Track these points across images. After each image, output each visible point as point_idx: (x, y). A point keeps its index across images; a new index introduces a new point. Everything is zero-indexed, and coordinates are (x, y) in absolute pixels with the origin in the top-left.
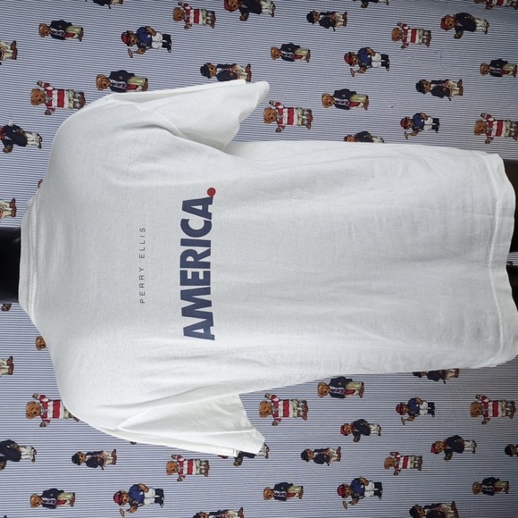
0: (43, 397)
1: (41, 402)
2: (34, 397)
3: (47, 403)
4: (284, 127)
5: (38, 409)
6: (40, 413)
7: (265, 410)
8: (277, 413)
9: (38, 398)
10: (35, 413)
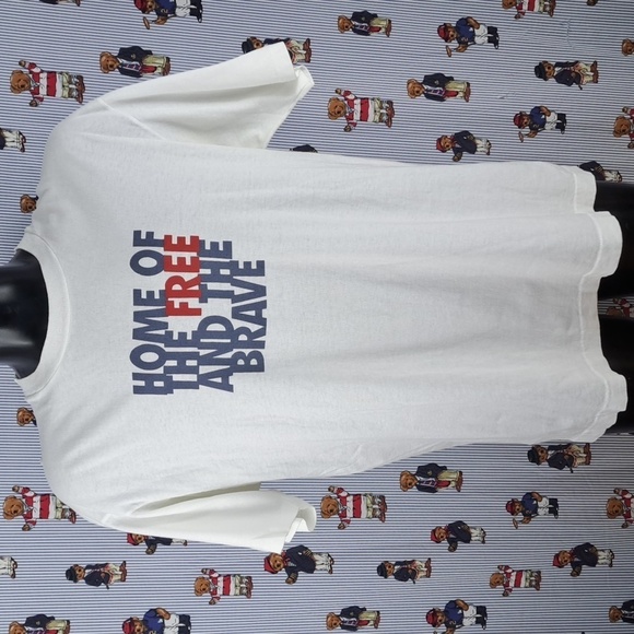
1: (24, 497)
5: (20, 506)
6: (23, 511)
7: (329, 508)
8: (345, 511)
9: (20, 491)
10: (15, 512)
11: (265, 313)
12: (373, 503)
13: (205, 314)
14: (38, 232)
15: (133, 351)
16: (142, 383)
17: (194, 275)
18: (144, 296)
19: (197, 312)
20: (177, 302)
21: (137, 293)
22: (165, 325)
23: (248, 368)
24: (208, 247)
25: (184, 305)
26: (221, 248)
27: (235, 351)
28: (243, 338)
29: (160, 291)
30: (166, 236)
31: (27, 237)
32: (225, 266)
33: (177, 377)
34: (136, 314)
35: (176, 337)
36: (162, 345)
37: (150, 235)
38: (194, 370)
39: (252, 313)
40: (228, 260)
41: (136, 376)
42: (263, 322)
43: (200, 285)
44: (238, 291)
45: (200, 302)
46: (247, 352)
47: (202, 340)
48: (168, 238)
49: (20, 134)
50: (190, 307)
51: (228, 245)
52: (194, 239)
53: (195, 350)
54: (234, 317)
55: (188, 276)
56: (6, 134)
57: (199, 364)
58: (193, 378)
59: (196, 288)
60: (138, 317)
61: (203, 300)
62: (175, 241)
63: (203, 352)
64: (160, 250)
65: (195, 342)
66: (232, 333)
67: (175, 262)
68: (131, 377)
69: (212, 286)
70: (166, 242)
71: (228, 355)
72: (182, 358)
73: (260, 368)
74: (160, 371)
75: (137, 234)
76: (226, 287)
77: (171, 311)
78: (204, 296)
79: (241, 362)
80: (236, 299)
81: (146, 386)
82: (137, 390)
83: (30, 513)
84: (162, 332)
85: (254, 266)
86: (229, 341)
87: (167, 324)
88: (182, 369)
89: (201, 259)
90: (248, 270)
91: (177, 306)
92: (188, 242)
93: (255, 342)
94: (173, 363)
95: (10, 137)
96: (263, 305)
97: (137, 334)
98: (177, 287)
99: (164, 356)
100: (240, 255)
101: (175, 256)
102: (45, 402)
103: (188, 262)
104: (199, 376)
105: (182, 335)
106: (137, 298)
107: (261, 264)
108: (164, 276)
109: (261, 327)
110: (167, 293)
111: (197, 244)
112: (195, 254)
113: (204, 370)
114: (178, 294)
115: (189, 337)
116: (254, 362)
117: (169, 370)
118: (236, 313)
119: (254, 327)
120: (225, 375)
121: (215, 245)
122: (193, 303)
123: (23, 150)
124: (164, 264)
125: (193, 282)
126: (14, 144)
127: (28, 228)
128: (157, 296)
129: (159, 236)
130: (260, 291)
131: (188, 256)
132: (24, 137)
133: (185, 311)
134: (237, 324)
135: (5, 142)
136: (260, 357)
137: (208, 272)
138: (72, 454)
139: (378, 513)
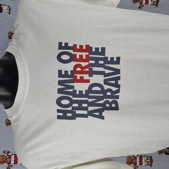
0: (9, 152)
1: (8, 155)
2: (4, 152)
3: (11, 156)
4: (143, 6)
5: (6, 159)
6: (7, 161)
7: (130, 161)
8: (136, 163)
9: (6, 153)
10: (4, 161)
11: (119, 82)
12: (147, 159)
13: (91, 82)
14: (15, 44)
15: (57, 99)
16: (61, 114)
17: (87, 64)
18: (63, 73)
19: (88, 81)
20: (79, 76)
21: (60, 72)
22: (73, 87)
23: (111, 108)
24: (94, 50)
25: (82, 78)
26: (100, 51)
27: (105, 100)
28: (109, 94)
29: (71, 71)
30: (74, 45)
31: (10, 46)
32: (101, 59)
33: (78, 112)
34: (59, 81)
35: (78, 93)
36: (71, 97)
37: (66, 44)
38: (86, 109)
39: (113, 82)
40: (103, 57)
41: (59, 111)
42: (118, 86)
43: (89, 68)
44: (107, 71)
45: (89, 76)
46: (110, 100)
47: (90, 95)
48: (75, 46)
49: (9, 7)
50: (84, 78)
51: (103, 49)
52: (87, 46)
53: (86, 99)
54: (105, 84)
55: (84, 64)
56: (3, 7)
57: (88, 106)
58: (85, 112)
59: (88, 70)
60: (60, 83)
61: (91, 76)
62: (78, 47)
63: (90, 100)
64: (71, 51)
65: (86, 96)
66: (103, 91)
67: (78, 57)
68: (56, 111)
69: (95, 69)
70: (74, 48)
71: (102, 102)
72: (80, 103)
73: (117, 108)
74: (70, 109)
75: (60, 44)
76: (101, 69)
77: (75, 80)
78: (91, 73)
79: (108, 105)
80: (106, 75)
81: (63, 115)
82: (59, 117)
83: (10, 162)
84: (71, 90)
85: (115, 60)
86: (102, 95)
87: (73, 86)
88: (80, 108)
89: (90, 56)
90: (112, 61)
91: (78, 78)
92: (84, 48)
93: (115, 95)
94: (76, 105)
95: (5, 8)
96: (119, 78)
97: (60, 91)
98: (79, 69)
99: (72, 102)
100: (109, 54)
101: (78, 54)
102: (16, 120)
103: (84, 57)
104: (88, 112)
105: (81, 92)
106: (60, 74)
107: (118, 59)
108: (73, 64)
109: (117, 89)
110: (74, 72)
111: (88, 49)
112: (87, 54)
113: (91, 109)
114: (79, 73)
115: (84, 93)
116: (114, 105)
117: (74, 108)
118: (106, 82)
119: (114, 89)
120: (101, 111)
121: (97, 49)
122: (86, 77)
123: (10, 13)
124: (73, 58)
125: (86, 67)
126: (6, 11)
127: (10, 43)
128: (69, 73)
129: (71, 45)
130: (118, 71)
131: (84, 54)
132: (10, 8)
133: (82, 80)
134: (106, 87)
135: (2, 10)
136: (116, 103)
137: (93, 62)
138: (28, 145)
139: (149, 163)
